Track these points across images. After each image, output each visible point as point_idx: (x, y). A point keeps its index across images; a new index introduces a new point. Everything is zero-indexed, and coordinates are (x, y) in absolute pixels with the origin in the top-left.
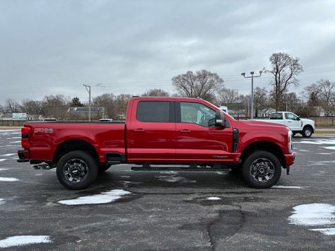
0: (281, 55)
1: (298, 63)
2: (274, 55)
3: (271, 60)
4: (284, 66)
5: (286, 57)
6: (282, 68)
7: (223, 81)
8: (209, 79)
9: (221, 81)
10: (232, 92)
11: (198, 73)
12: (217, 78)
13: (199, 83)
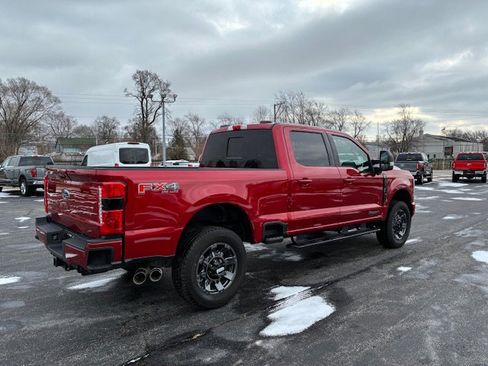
0: (147, 73)
1: (170, 88)
2: (139, 72)
3: (135, 78)
4: (153, 90)
5: (155, 78)
6: (150, 92)
7: (60, 102)
8: (33, 96)
9: (57, 100)
10: (68, 120)
11: (12, 82)
12: (48, 94)
13: (13, 101)
